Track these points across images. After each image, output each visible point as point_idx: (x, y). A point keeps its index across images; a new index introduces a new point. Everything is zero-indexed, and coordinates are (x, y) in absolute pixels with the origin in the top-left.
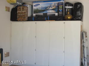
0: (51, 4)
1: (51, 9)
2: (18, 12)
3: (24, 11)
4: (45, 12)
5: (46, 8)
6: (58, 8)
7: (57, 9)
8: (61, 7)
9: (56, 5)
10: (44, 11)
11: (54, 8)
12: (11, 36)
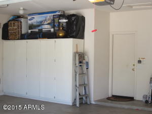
0: (46, 17)
1: (46, 23)
2: (9, 28)
3: (15, 28)
4: (40, 28)
5: (41, 22)
6: (54, 22)
7: (53, 24)
8: (56, 20)
9: (52, 18)
10: (39, 26)
11: (49, 22)
12: (3, 59)
